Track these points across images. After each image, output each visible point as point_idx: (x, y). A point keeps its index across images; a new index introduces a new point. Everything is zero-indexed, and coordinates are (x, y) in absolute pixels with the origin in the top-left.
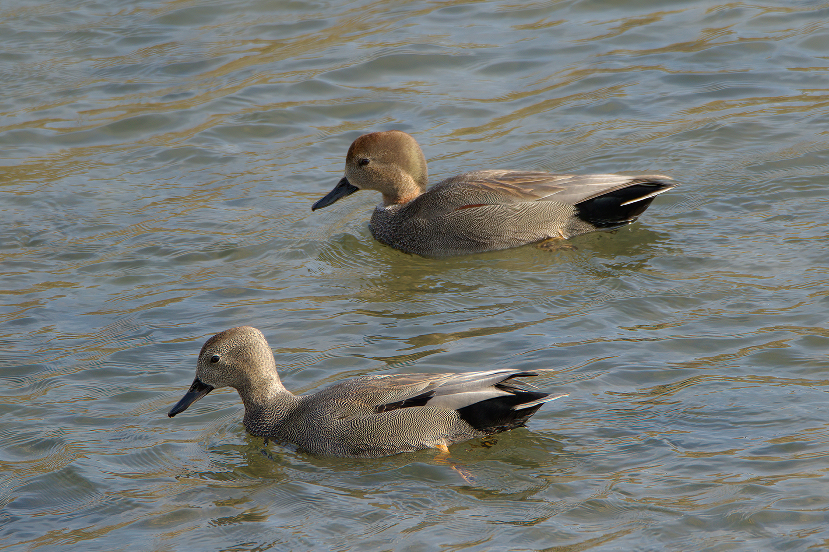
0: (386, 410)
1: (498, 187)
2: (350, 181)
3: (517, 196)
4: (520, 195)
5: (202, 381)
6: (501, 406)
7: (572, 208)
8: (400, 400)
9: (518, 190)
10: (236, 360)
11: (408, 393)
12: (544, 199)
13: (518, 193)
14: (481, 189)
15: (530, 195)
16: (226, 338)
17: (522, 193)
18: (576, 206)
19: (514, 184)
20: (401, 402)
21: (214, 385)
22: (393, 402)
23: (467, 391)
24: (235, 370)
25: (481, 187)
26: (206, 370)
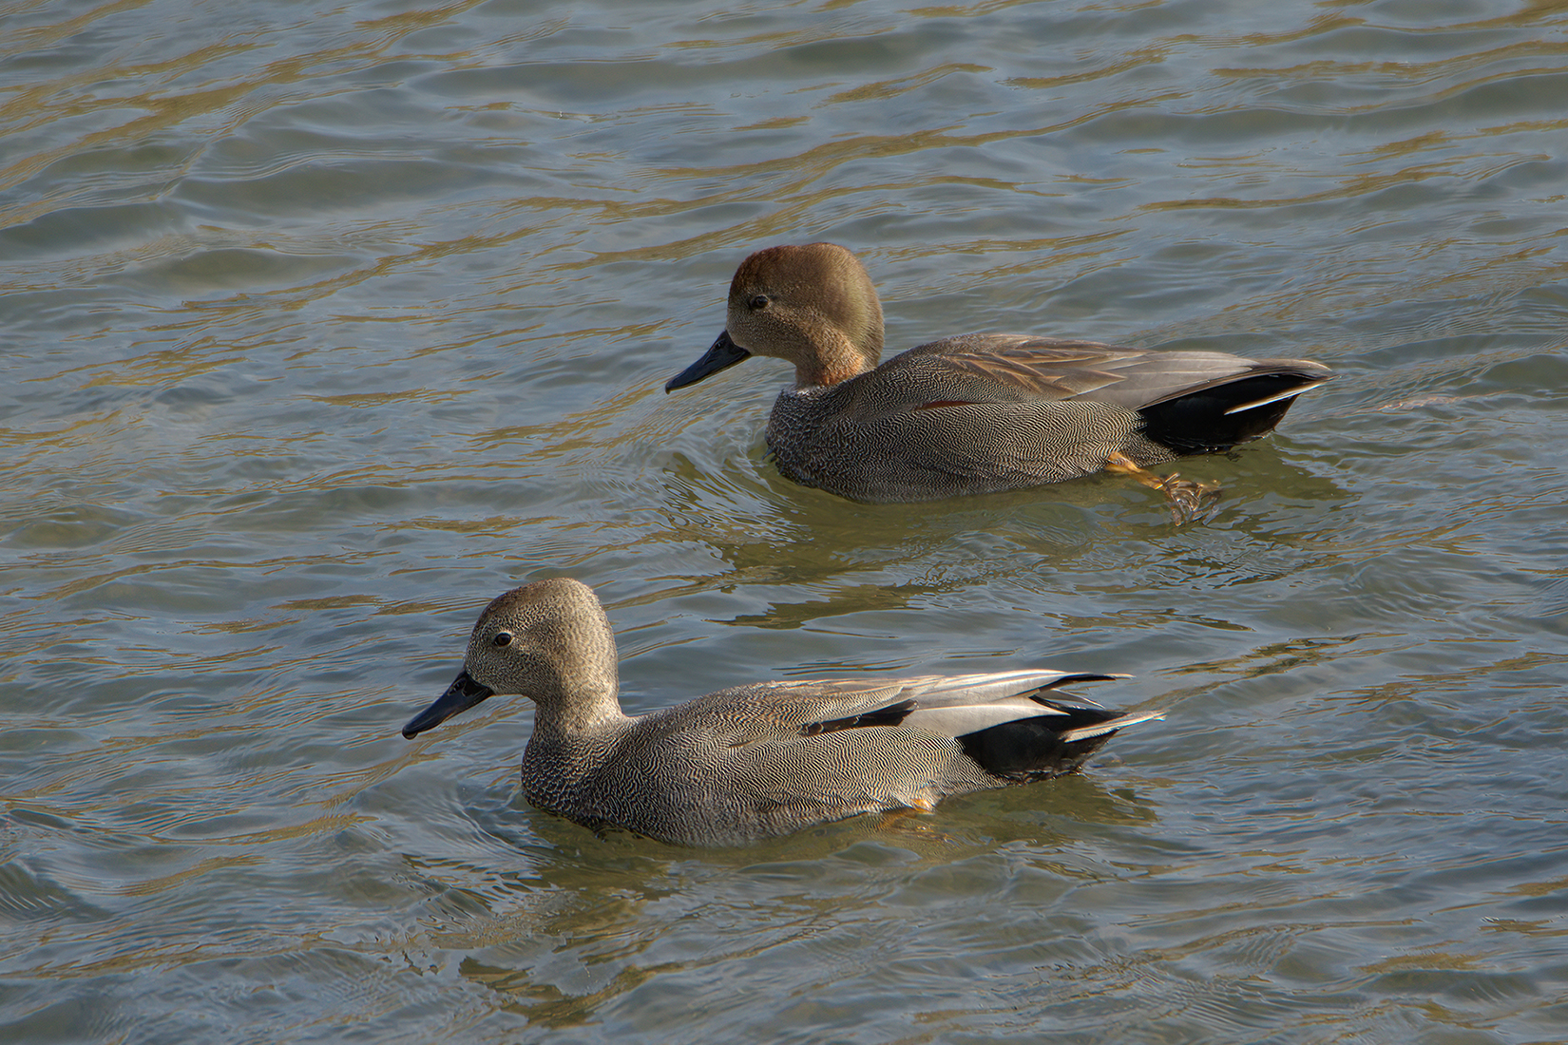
0: (824, 731)
1: (998, 369)
2: (733, 337)
3: (1031, 389)
4: (1037, 387)
5: (474, 678)
6: (1039, 732)
7: (1133, 416)
8: (850, 715)
9: (1034, 377)
10: (540, 647)
11: (861, 704)
12: (1080, 398)
13: (1032, 383)
14: (967, 371)
15: (1056, 389)
16: (526, 600)
17: (1040, 383)
18: (1141, 412)
19: (1029, 365)
20: (853, 718)
21: (494, 688)
22: (836, 718)
23: (978, 703)
24: (536, 664)
25: (965, 367)
26: (483, 657)
